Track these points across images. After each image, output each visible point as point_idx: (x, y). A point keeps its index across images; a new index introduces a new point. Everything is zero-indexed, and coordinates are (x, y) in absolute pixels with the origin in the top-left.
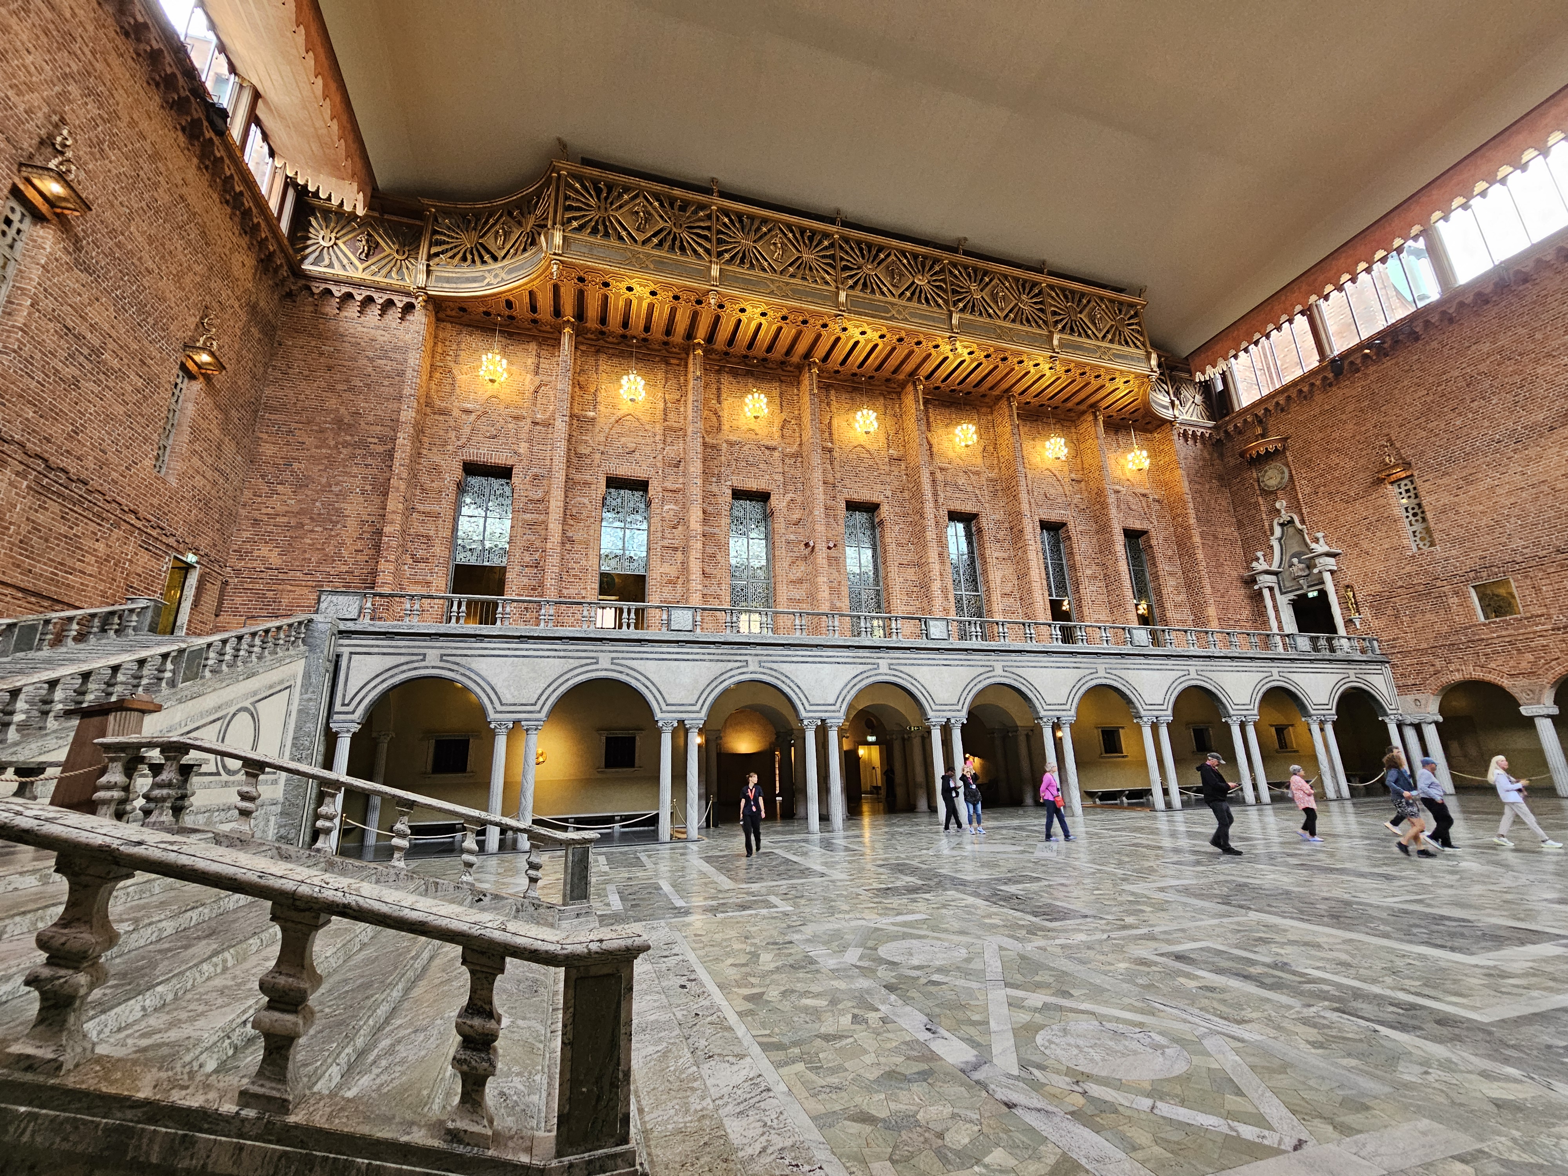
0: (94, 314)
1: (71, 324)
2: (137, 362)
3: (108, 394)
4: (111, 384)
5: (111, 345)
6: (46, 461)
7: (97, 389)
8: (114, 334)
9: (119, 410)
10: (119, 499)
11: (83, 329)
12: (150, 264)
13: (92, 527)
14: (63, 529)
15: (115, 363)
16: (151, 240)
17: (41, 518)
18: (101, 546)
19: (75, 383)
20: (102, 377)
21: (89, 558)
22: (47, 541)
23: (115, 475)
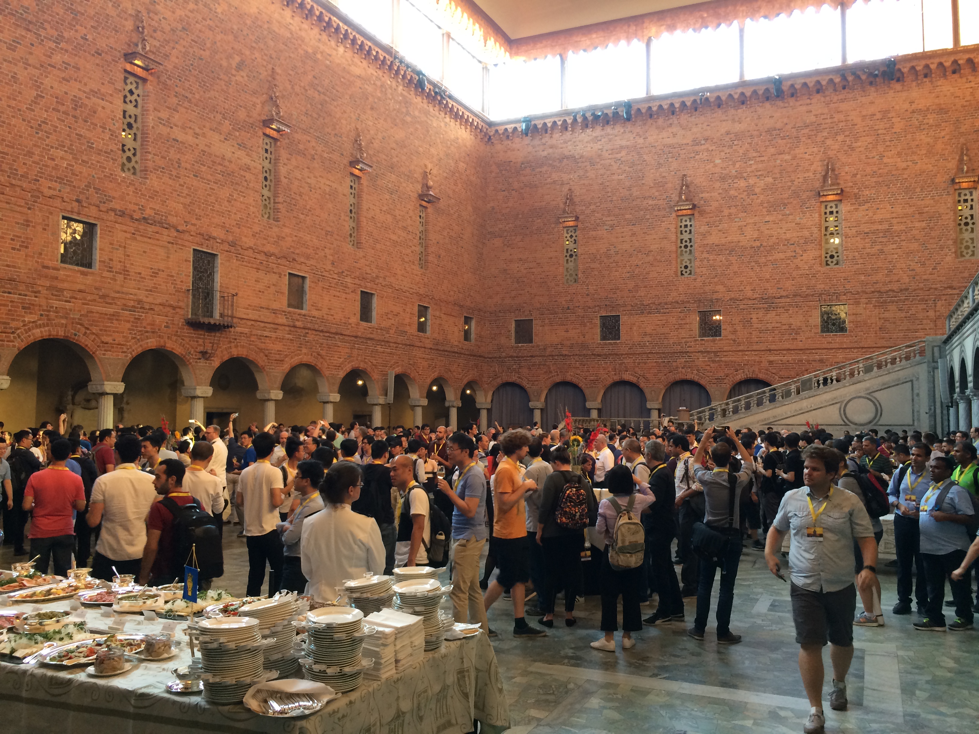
0: (877, 217)
1: (867, 230)
2: (917, 216)
3: (903, 243)
4: (903, 238)
5: (894, 221)
6: (879, 292)
7: (894, 246)
8: (894, 215)
9: (914, 246)
10: (933, 286)
11: (875, 227)
12: (904, 165)
13: (920, 307)
14: (903, 315)
15: (903, 227)
16: (899, 154)
17: (887, 315)
18: (931, 314)
19: (882, 251)
20: (896, 238)
21: (925, 322)
22: (894, 323)
23: (925, 277)
